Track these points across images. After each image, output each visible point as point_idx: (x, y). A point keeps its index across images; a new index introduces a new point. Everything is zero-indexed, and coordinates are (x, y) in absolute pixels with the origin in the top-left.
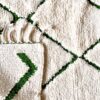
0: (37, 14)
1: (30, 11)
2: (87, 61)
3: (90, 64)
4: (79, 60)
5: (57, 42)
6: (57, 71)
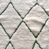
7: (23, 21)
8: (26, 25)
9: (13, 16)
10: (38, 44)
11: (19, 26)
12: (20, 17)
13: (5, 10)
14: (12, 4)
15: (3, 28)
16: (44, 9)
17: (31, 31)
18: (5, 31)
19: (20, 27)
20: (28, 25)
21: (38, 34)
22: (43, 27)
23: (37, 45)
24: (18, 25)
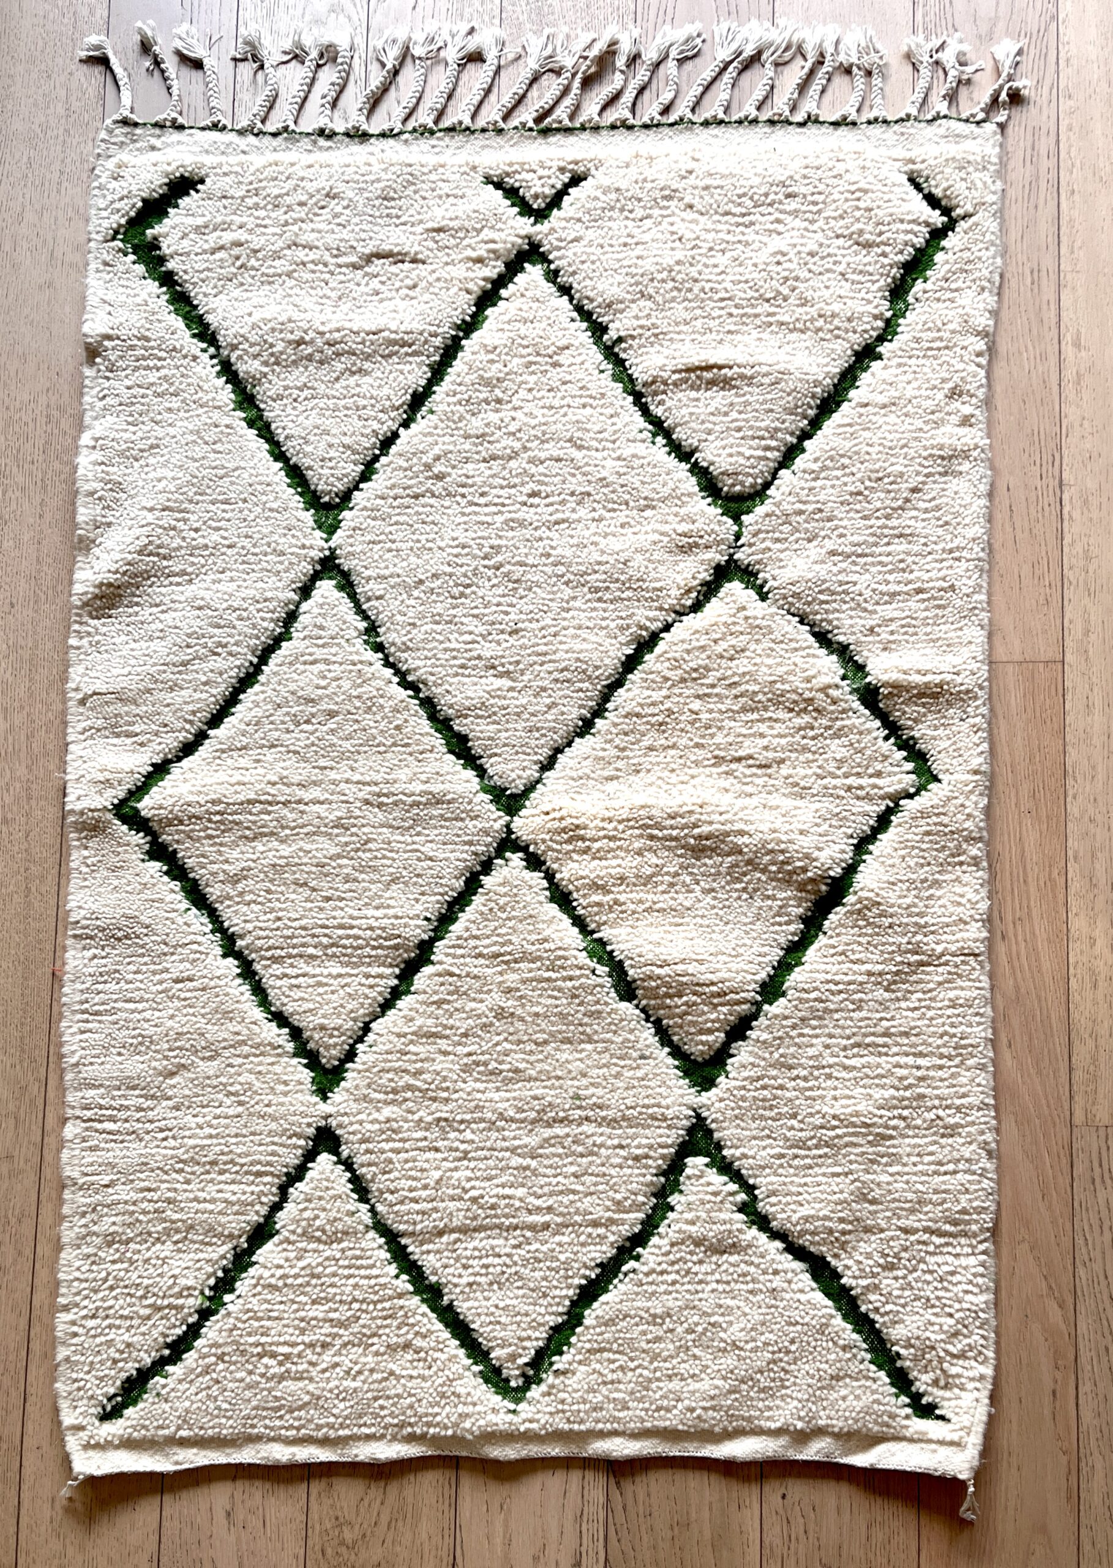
0: (758, 609)
1: (775, 576)
2: (487, 867)
3: (472, 884)
4: (495, 819)
5: (599, 711)
6: (447, 704)
7: (508, 843)
8: (562, 898)
9: (369, 768)
10: (726, 1168)
11: (445, 919)
12: (465, 780)
13: (247, 681)
14: (347, 585)
15: (230, 945)
16: (843, 652)
17: (627, 990)
18: (259, 991)
19: (465, 918)
20: (582, 901)
21: (739, 1030)
22: (812, 924)
23: (716, 1179)
24: (432, 905)
